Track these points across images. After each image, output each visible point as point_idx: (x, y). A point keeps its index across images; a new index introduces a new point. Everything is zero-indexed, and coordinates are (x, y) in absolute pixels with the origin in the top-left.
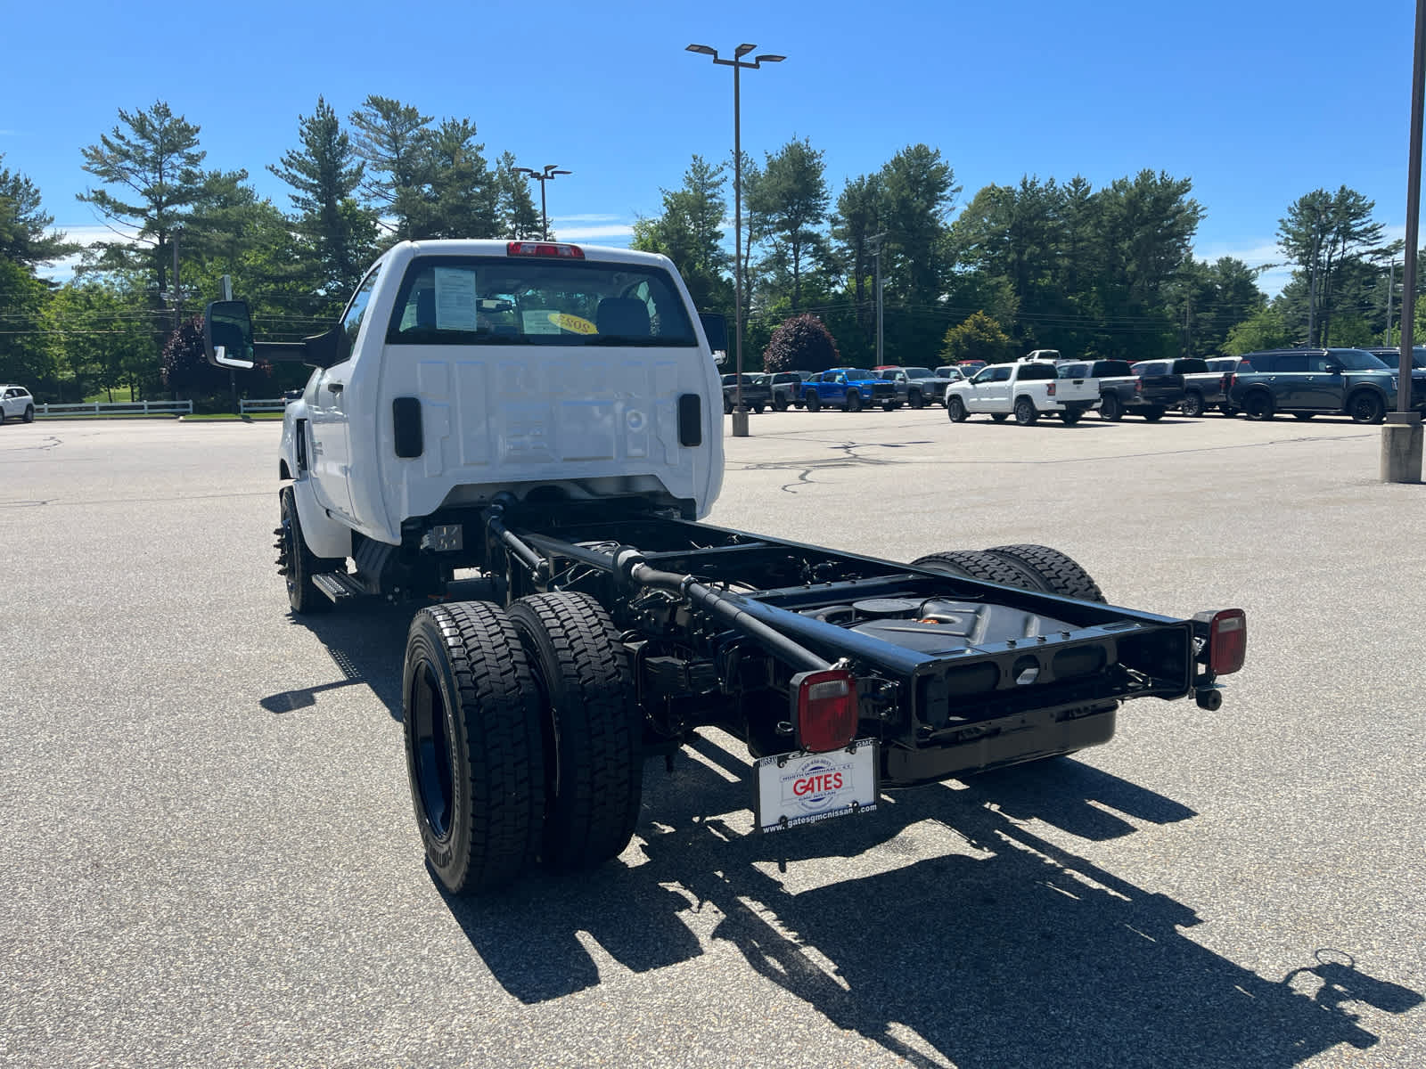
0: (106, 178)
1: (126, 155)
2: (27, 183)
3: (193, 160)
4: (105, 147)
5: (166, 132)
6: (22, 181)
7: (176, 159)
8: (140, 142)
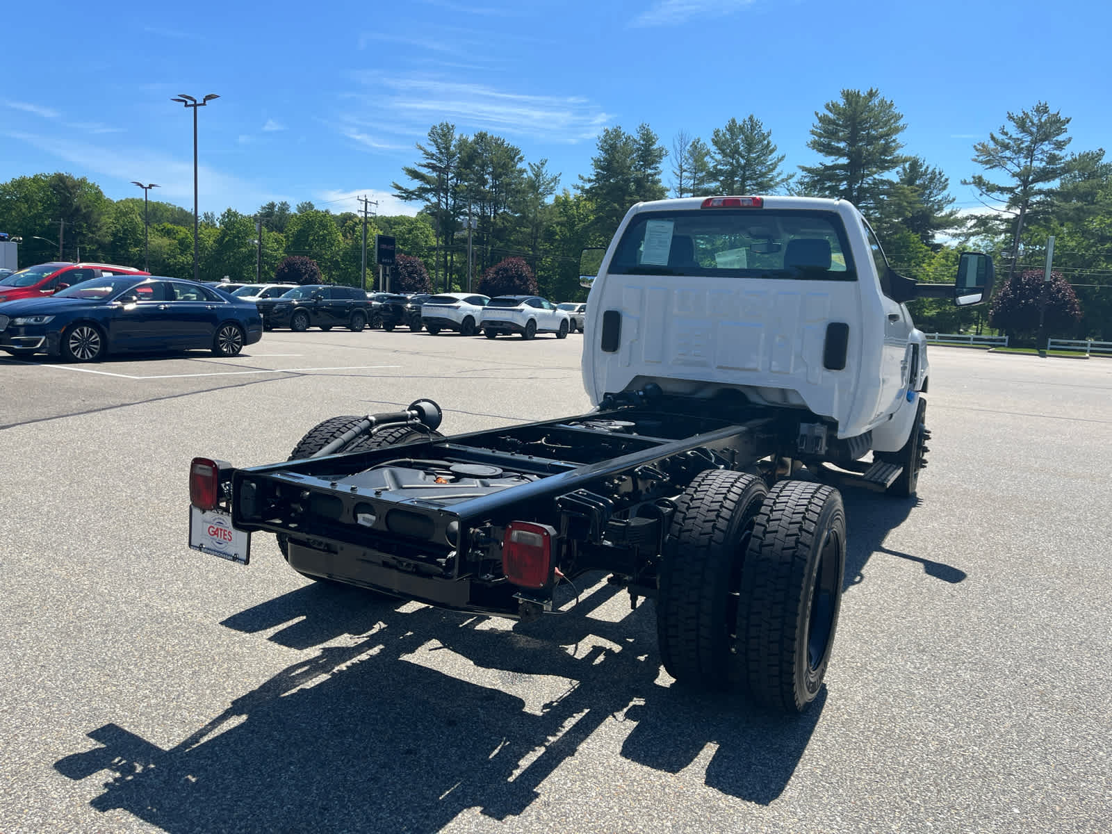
0: (988, 166)
1: (1006, 147)
2: (940, 174)
3: (1060, 145)
4: (992, 142)
5: (1040, 126)
6: (937, 173)
7: (1046, 147)
8: (1020, 136)
